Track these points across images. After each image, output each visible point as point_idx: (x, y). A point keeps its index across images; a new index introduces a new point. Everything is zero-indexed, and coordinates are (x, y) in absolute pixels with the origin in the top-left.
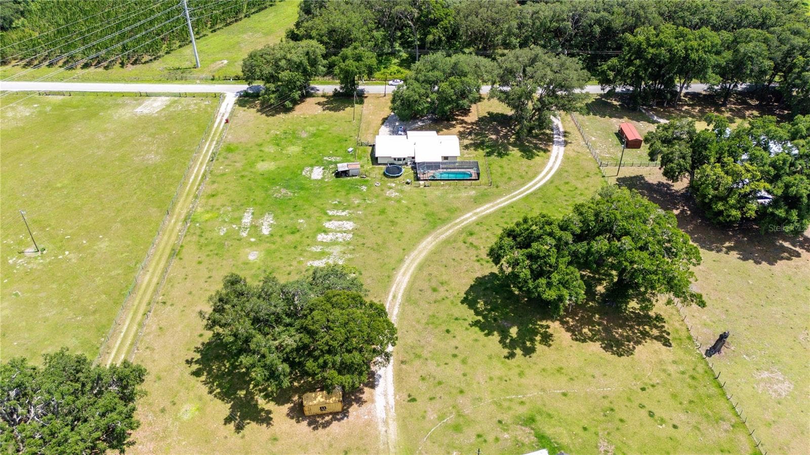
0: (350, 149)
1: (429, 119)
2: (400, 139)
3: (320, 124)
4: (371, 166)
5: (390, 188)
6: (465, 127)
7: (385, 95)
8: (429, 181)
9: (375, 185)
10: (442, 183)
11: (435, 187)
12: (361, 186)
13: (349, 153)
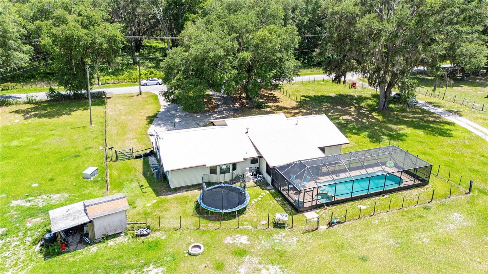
7: (140, 94)
8: (329, 208)
9: (190, 254)
10: (363, 206)
11: (357, 223)
12: (143, 267)
13: (88, 178)
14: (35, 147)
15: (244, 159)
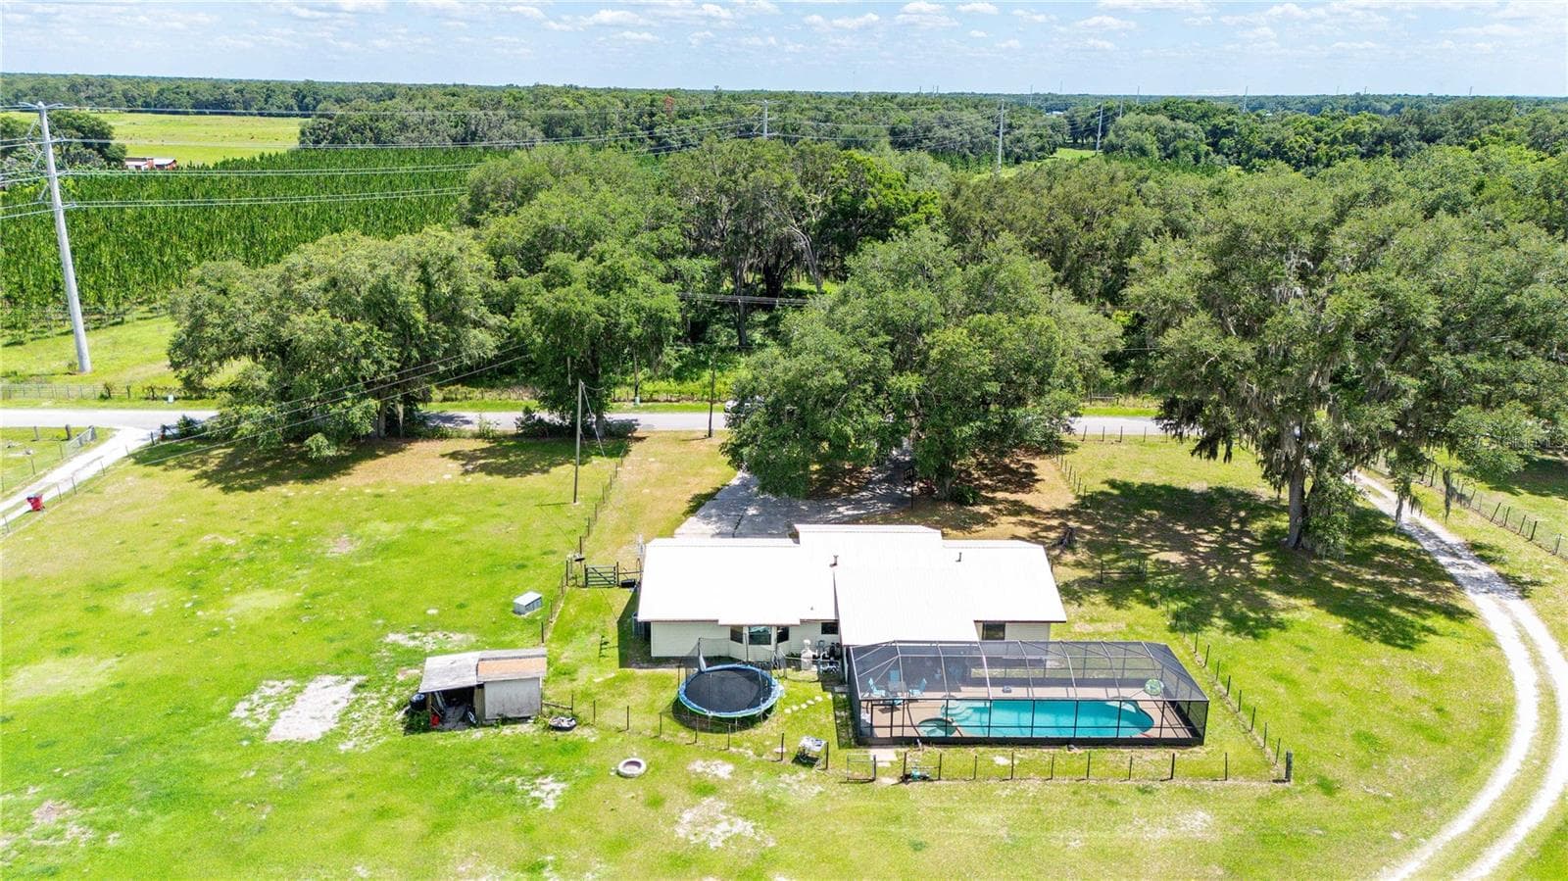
0: (524, 600)
1: (883, 499)
2: (764, 553)
3: (430, 512)
4: (612, 669)
5: (705, 789)
6: (1033, 525)
7: (710, 436)
8: (927, 748)
9: (618, 773)
10: (1000, 758)
11: (963, 786)
12: (537, 776)
13: (520, 613)
14: (458, 538)
15: (802, 621)
